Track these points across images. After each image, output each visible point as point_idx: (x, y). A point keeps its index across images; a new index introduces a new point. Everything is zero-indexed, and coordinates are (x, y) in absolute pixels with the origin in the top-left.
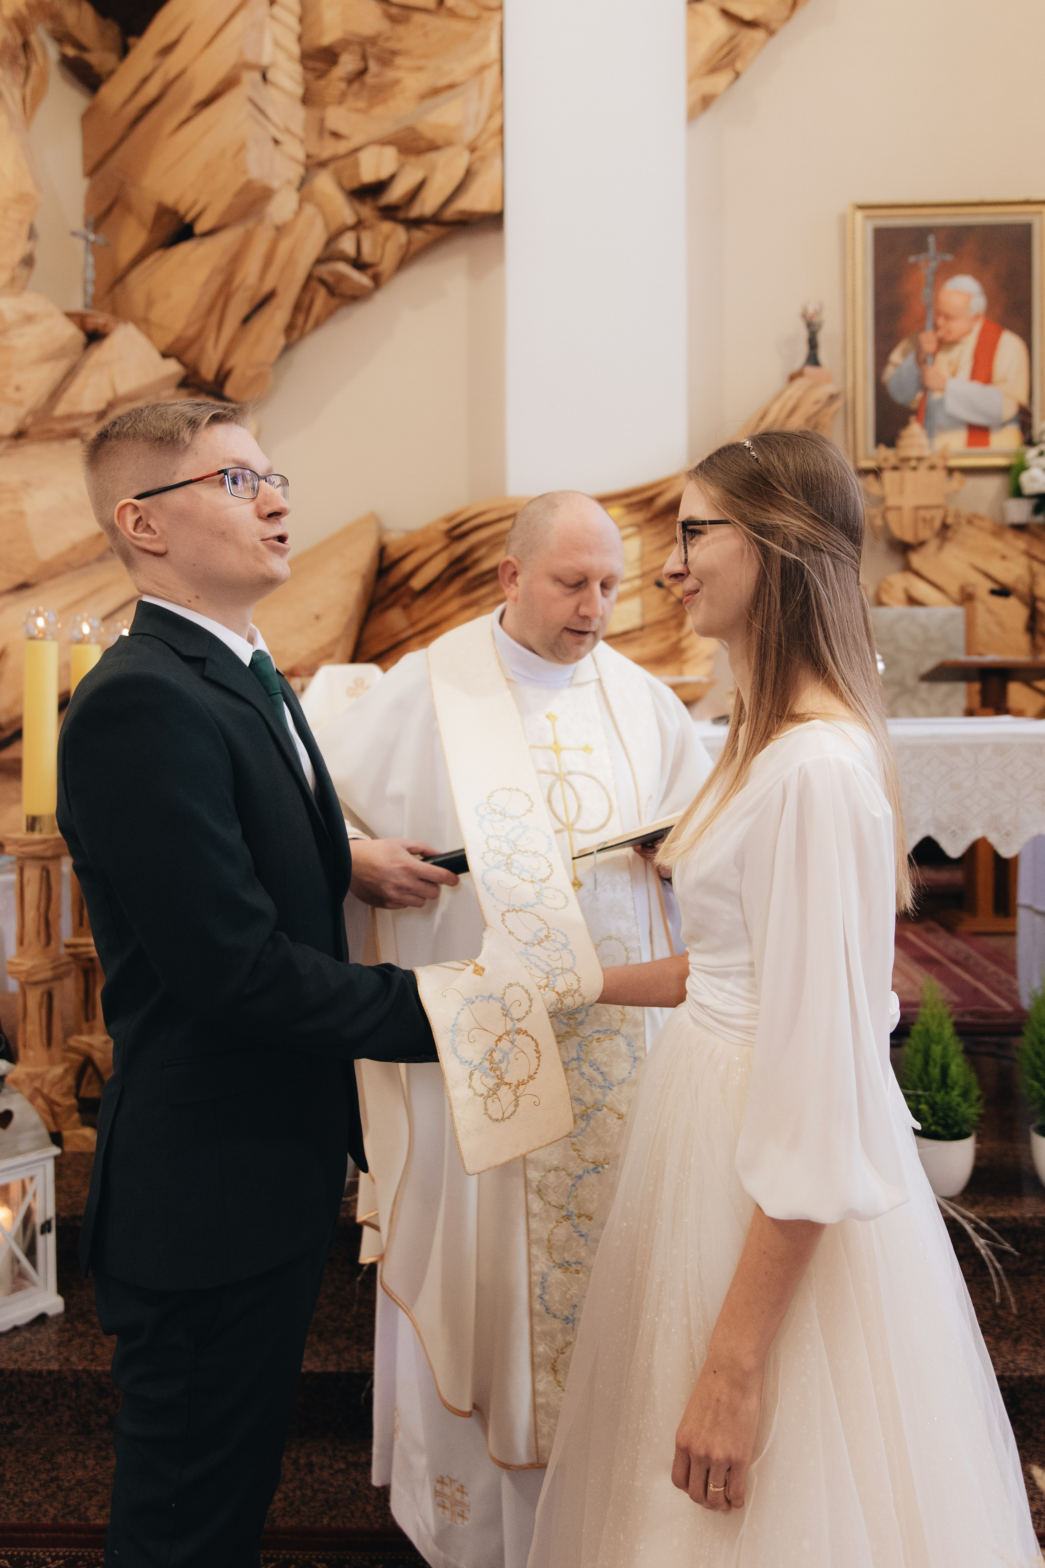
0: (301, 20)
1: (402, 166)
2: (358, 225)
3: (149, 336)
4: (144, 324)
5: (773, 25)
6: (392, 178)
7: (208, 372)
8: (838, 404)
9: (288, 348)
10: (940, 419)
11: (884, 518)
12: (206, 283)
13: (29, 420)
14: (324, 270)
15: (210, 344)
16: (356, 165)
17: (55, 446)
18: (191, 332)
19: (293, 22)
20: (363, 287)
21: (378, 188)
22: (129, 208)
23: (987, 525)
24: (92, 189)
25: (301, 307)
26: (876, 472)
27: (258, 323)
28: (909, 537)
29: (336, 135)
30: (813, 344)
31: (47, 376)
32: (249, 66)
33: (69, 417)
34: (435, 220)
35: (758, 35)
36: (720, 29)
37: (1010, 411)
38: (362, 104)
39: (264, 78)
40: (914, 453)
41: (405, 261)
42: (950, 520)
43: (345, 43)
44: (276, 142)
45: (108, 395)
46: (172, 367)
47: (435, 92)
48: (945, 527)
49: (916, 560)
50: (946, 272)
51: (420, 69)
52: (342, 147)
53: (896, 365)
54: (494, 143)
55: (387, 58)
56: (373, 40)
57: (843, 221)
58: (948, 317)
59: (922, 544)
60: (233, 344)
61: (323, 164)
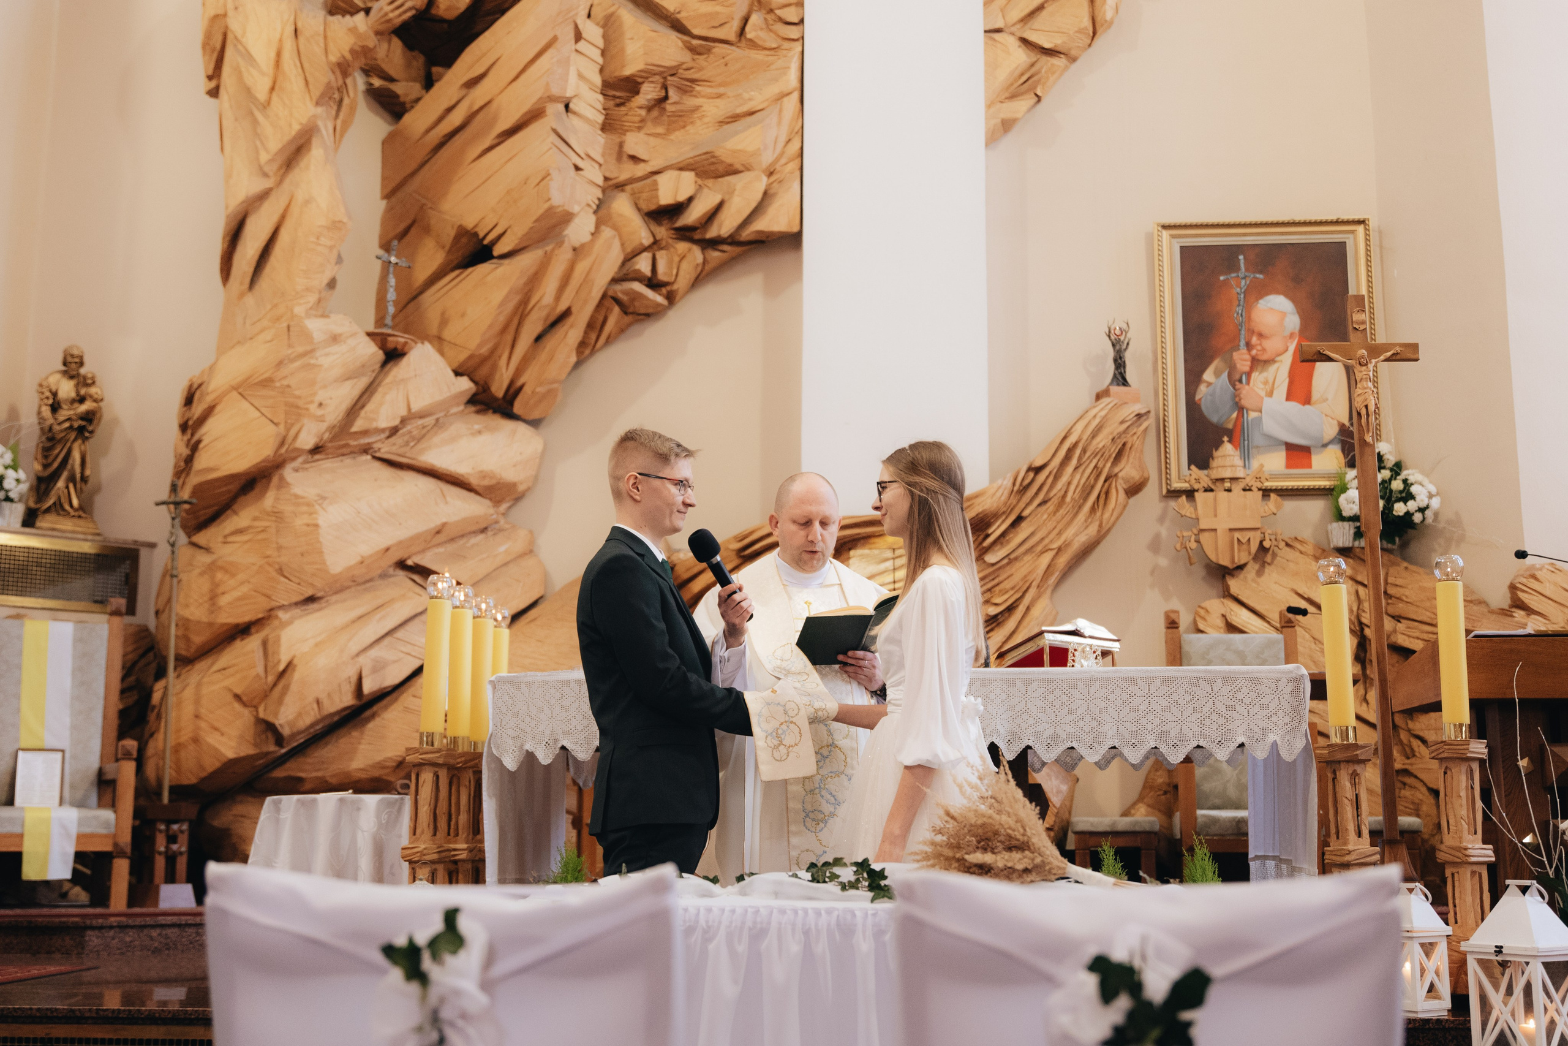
0: (603, 53)
1: (700, 188)
2: (656, 245)
3: (441, 353)
4: (438, 342)
5: (1073, 53)
6: (690, 200)
7: (498, 389)
8: (1150, 422)
9: (578, 365)
10: (1257, 439)
11: (1198, 541)
12: (502, 304)
13: (326, 436)
14: (619, 289)
15: (503, 362)
16: (655, 188)
17: (348, 461)
18: (484, 350)
19: (596, 54)
20: (659, 305)
21: (677, 209)
22: (427, 230)
23: (1309, 549)
24: (389, 210)
25: (595, 326)
26: (1190, 494)
27: (551, 342)
28: (1225, 561)
29: (634, 159)
30: (1120, 363)
31: (347, 393)
32: (552, 99)
33: (365, 433)
34: (732, 240)
35: (1059, 62)
36: (1020, 57)
37: (1331, 431)
38: (660, 130)
39: (567, 107)
40: (1227, 473)
41: (699, 280)
42: (1266, 544)
43: (647, 74)
44: (577, 168)
45: (404, 412)
46: (465, 385)
47: (735, 118)
48: (1263, 549)
49: (1235, 585)
50: (1260, 291)
51: (719, 96)
52: (640, 170)
53: (1209, 384)
54: (794, 165)
55: (688, 86)
56: (673, 72)
57: (1149, 238)
58: (1261, 335)
59: (1241, 567)
60: (526, 361)
61: (620, 186)
